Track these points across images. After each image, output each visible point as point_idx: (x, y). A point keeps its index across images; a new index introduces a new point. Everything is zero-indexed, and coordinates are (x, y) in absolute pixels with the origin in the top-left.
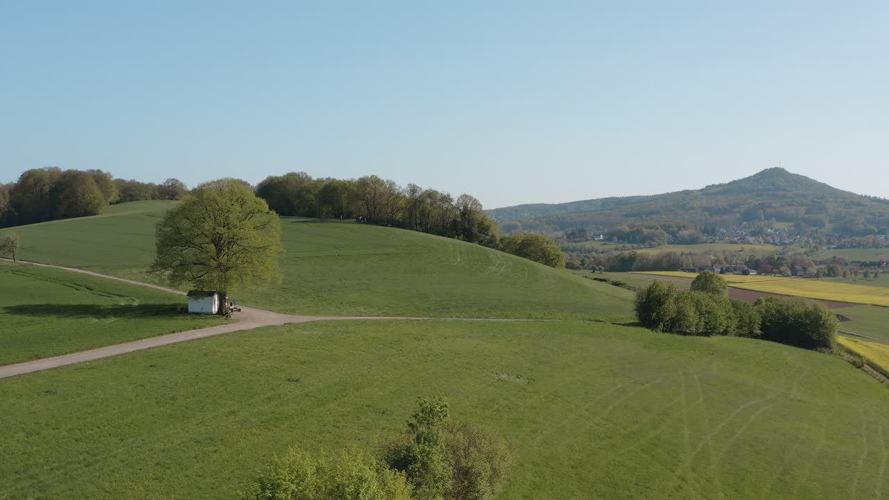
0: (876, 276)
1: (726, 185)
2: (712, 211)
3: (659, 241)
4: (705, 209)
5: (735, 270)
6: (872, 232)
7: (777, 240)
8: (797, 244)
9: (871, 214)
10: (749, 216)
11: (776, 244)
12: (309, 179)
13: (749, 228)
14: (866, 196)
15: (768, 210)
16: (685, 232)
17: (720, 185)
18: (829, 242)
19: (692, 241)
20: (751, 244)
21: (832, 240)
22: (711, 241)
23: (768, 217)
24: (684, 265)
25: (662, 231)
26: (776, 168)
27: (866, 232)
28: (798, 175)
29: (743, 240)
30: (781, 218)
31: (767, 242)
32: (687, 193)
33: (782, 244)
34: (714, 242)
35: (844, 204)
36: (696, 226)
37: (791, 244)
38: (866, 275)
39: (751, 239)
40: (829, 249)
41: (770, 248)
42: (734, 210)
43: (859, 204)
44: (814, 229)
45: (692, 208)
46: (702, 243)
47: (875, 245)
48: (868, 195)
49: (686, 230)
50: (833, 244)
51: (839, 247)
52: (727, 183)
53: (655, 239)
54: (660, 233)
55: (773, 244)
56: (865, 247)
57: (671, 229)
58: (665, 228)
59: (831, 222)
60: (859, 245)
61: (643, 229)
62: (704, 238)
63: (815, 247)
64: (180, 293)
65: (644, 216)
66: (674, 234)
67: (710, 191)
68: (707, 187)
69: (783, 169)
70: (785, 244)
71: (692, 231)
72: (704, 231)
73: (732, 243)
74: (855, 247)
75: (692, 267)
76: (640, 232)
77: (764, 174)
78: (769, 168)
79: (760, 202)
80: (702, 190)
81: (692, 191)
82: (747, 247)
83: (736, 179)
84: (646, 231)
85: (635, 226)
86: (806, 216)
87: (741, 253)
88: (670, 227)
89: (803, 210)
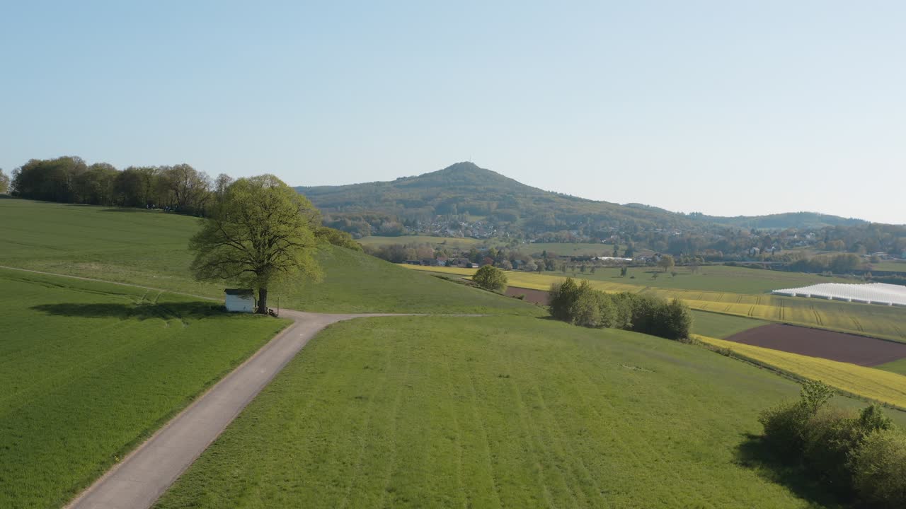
0: (593, 271)
1: (416, 178)
2: (407, 204)
3: (363, 233)
4: (401, 201)
5: (460, 263)
6: (564, 228)
7: (477, 234)
8: (496, 238)
9: (562, 210)
10: (443, 209)
11: (476, 238)
12: (81, 165)
13: (444, 221)
14: (553, 193)
15: (461, 204)
16: (388, 224)
17: (411, 178)
18: (527, 237)
19: (395, 233)
20: (452, 237)
21: (530, 235)
22: (413, 233)
23: (462, 211)
24: (409, 258)
25: (365, 222)
26: (466, 163)
27: (558, 228)
28: (487, 170)
29: (444, 234)
30: (475, 212)
31: (467, 236)
32: (379, 184)
33: (482, 238)
34: (416, 234)
35: (534, 200)
36: (398, 219)
37: (489, 237)
38: (582, 269)
39: (451, 232)
40: (528, 243)
41: (470, 241)
42: (429, 203)
43: (548, 201)
44: (507, 223)
45: (386, 200)
46: (405, 235)
47: (572, 240)
48: (555, 191)
49: (390, 222)
50: (531, 239)
51: (537, 242)
52: (418, 175)
53: (360, 230)
54: (364, 224)
55: (472, 237)
56: (563, 241)
57: (373, 221)
58: (368, 219)
59: (522, 217)
60: (557, 240)
61: (347, 220)
62: (406, 230)
63: (515, 241)
64: (213, 293)
65: (339, 207)
66: (377, 226)
67: (401, 183)
68: (398, 179)
69: (472, 164)
70: (484, 238)
71: (395, 223)
72: (406, 224)
73: (434, 235)
74: (553, 241)
75: (415, 259)
76: (344, 223)
77: (456, 168)
78: (459, 162)
79: (453, 195)
80: (393, 182)
81: (384, 183)
82: (449, 240)
83: (427, 172)
84: (350, 223)
85: (339, 217)
86: (498, 210)
87: (445, 246)
88: (373, 218)
89: (494, 205)
